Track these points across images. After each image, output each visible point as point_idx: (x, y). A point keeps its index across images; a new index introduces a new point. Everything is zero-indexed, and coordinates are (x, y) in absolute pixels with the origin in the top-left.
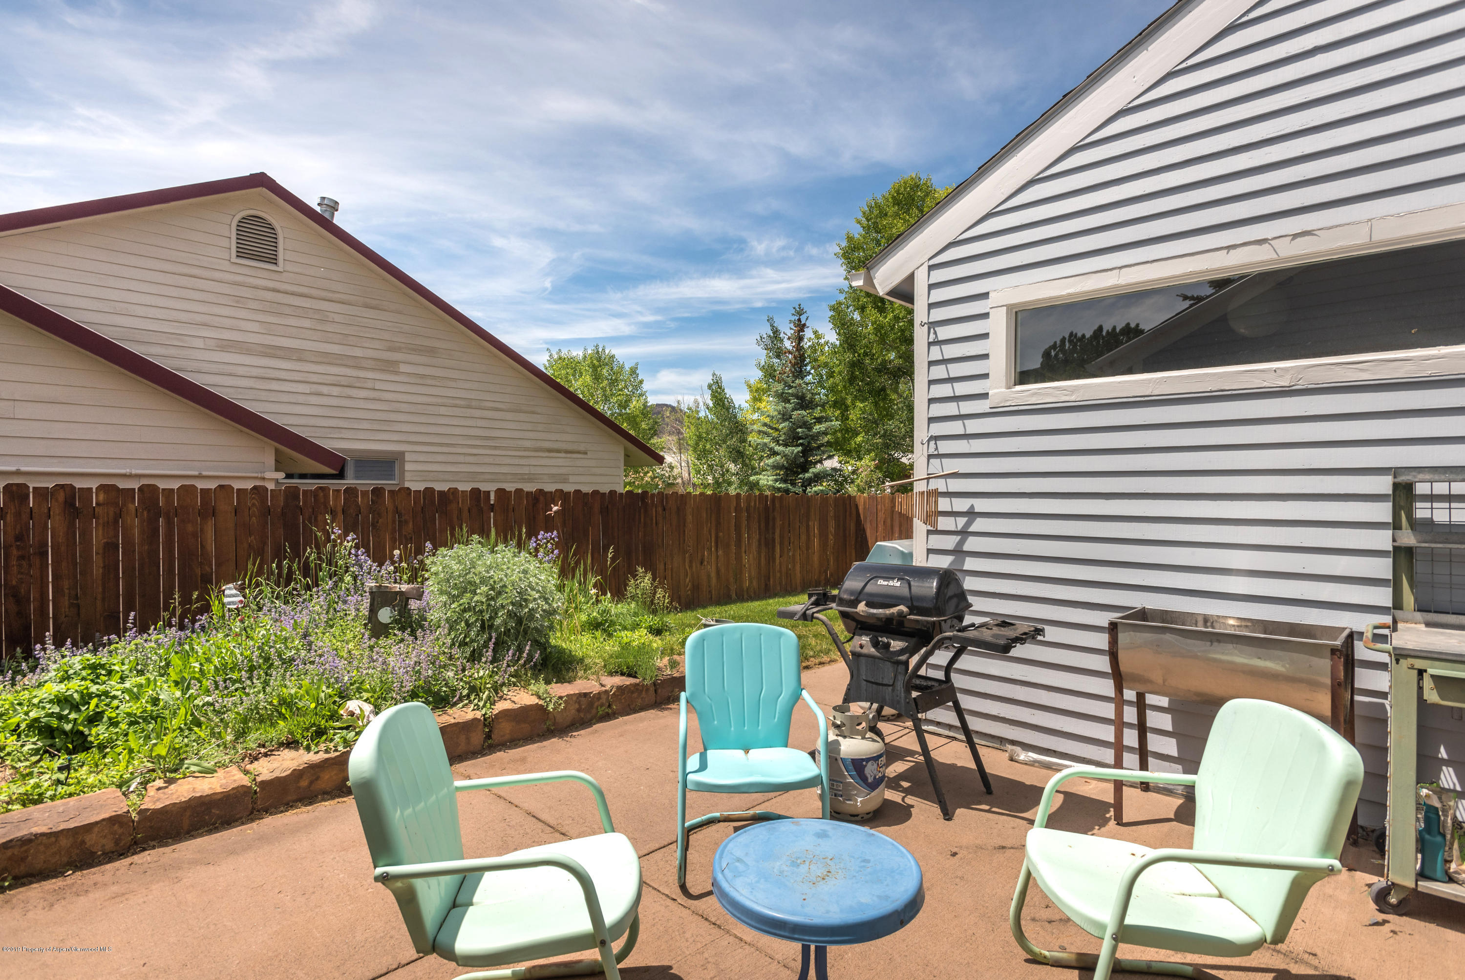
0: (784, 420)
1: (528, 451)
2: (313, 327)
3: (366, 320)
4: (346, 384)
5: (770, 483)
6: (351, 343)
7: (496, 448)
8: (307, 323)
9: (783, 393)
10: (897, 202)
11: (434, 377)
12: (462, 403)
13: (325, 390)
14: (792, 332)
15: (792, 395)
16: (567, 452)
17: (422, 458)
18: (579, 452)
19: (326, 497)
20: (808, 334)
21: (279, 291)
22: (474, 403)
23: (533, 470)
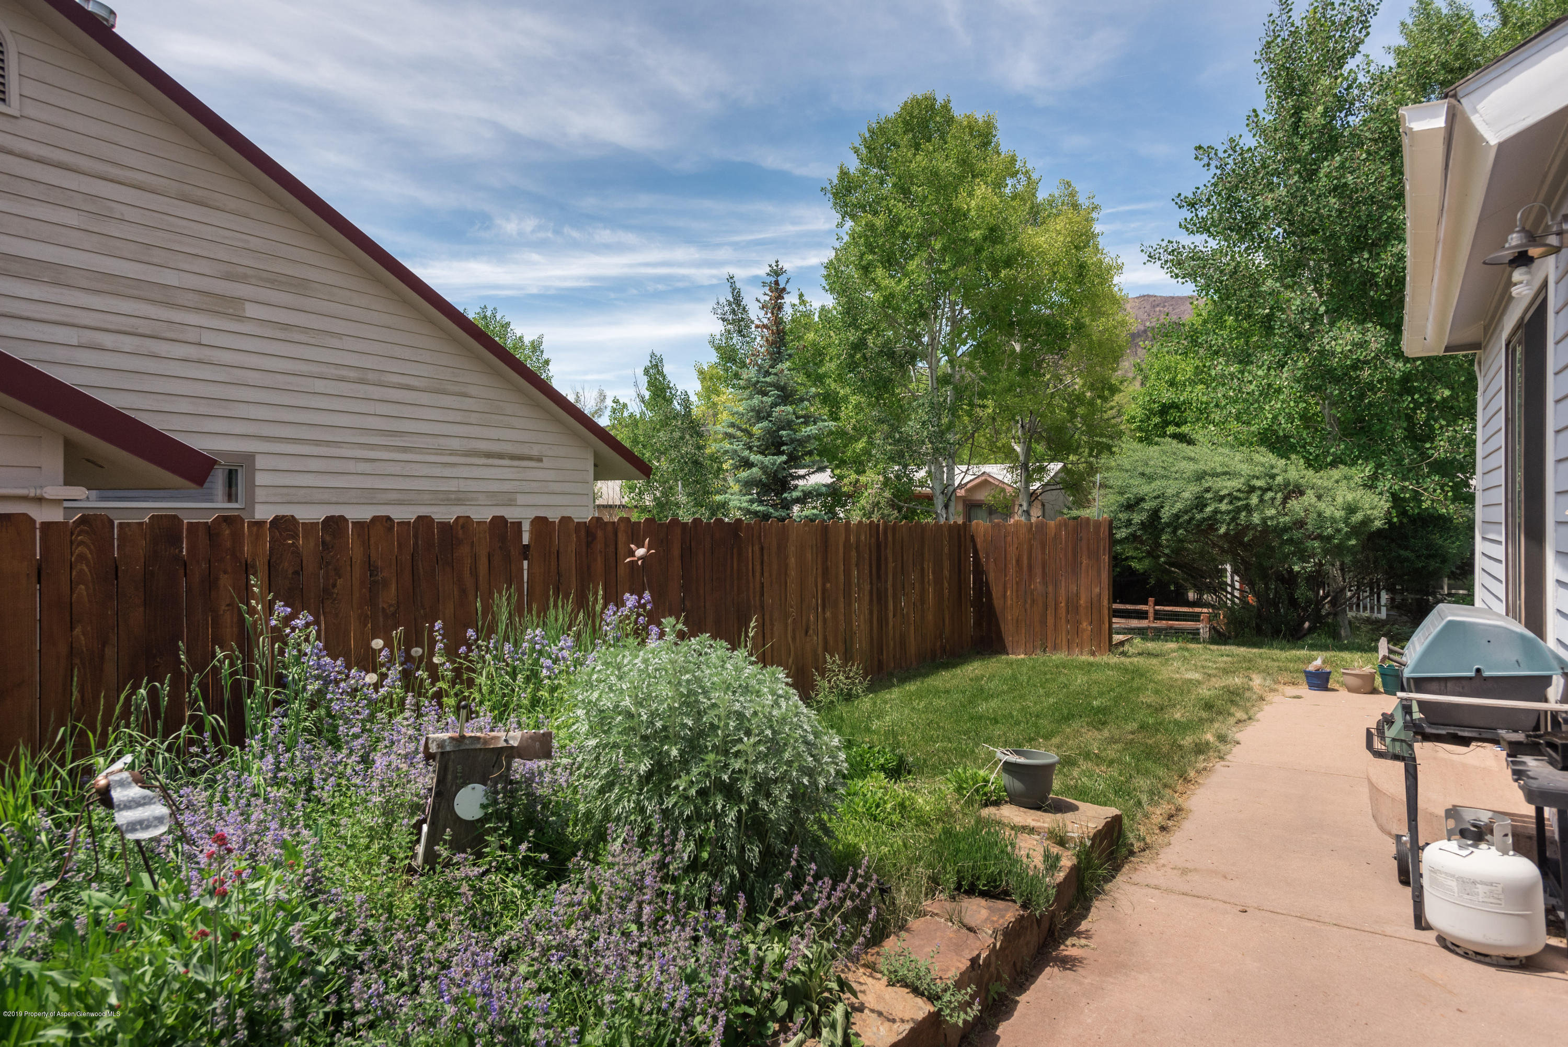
0: (760, 419)
1: (457, 455)
2: (83, 227)
3: (184, 223)
4: (148, 332)
5: (745, 505)
6: (155, 261)
7: (405, 449)
8: (71, 218)
9: (758, 382)
10: (908, 127)
11: (305, 330)
12: (352, 374)
13: (107, 340)
14: (768, 298)
15: (770, 385)
16: (513, 457)
17: (284, 464)
18: (530, 458)
19: (237, 537)
20: (790, 300)
21: (11, 153)
22: (371, 376)
23: (463, 486)
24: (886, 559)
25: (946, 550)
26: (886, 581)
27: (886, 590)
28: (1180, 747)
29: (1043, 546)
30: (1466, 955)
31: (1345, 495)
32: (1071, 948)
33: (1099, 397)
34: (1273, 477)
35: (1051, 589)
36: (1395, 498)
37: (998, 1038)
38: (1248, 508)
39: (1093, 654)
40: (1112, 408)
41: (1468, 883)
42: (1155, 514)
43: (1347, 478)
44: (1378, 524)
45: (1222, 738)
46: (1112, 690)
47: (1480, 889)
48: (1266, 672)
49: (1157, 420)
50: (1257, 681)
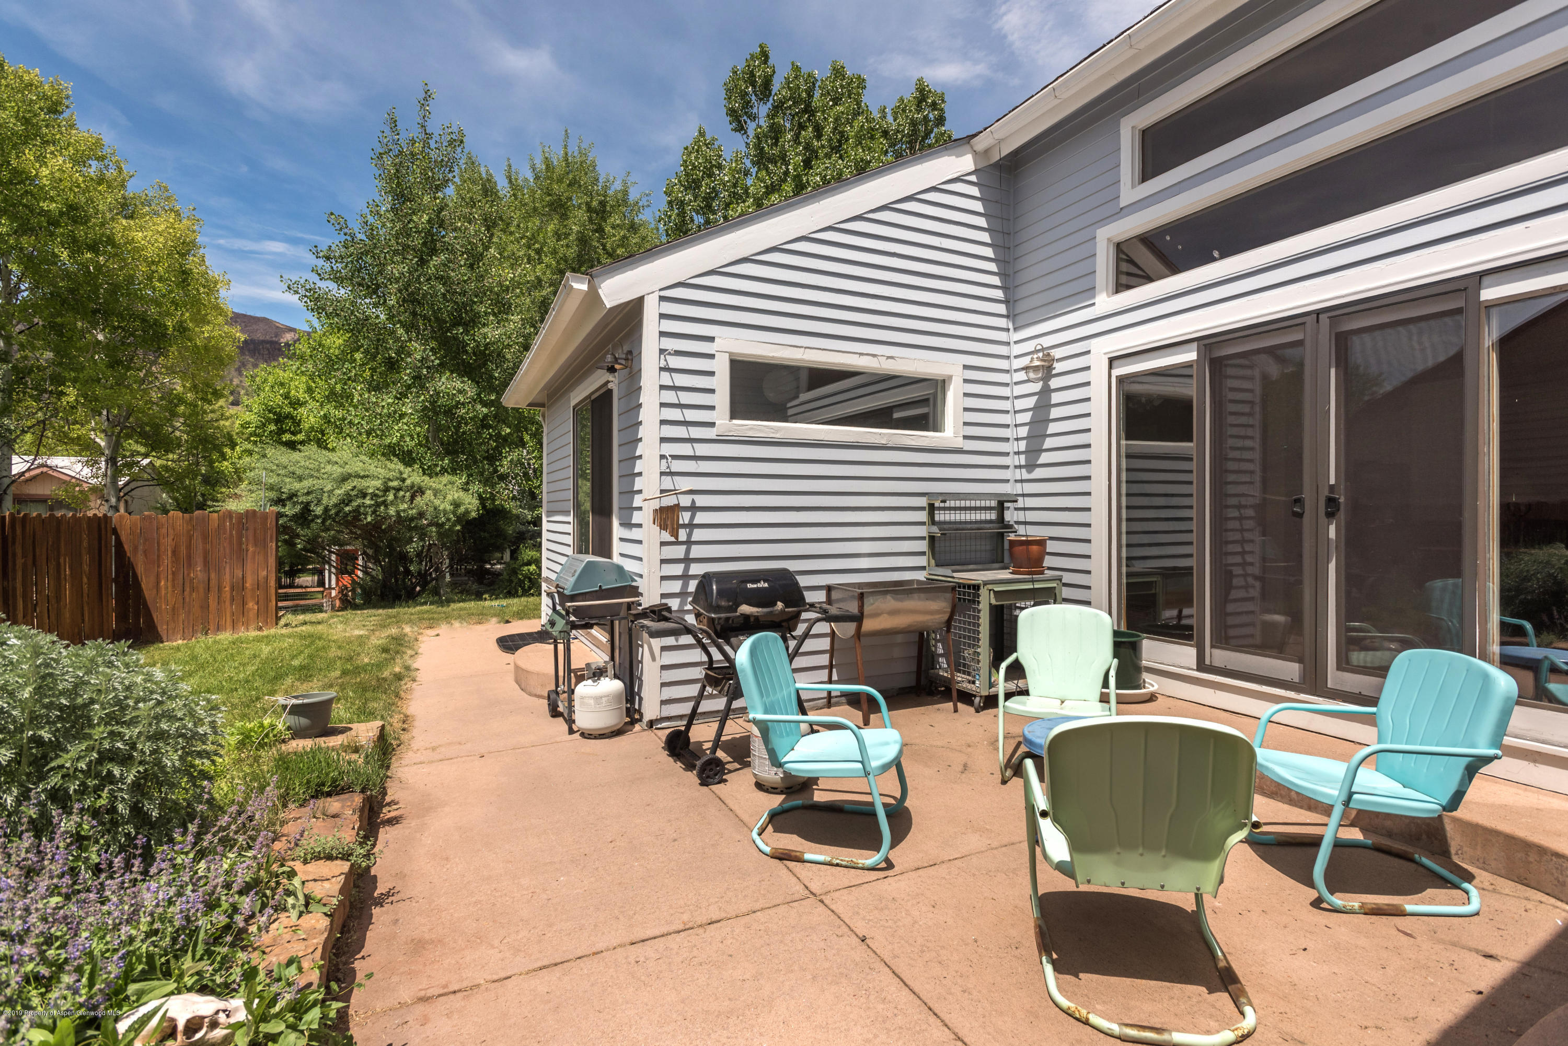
24: (14, 555)
25: (85, 544)
26: (14, 579)
27: (14, 589)
28: (385, 679)
29: (205, 537)
30: (595, 738)
31: (455, 494)
32: (387, 813)
33: (202, 399)
34: (404, 480)
35: (213, 576)
36: (480, 497)
37: (375, 876)
38: (384, 503)
39: (260, 629)
40: (213, 411)
41: (598, 699)
42: (306, 508)
43: (453, 483)
44: (474, 514)
45: (408, 668)
46: (302, 652)
47: (604, 699)
48: (410, 621)
49: (273, 427)
50: (407, 629)
